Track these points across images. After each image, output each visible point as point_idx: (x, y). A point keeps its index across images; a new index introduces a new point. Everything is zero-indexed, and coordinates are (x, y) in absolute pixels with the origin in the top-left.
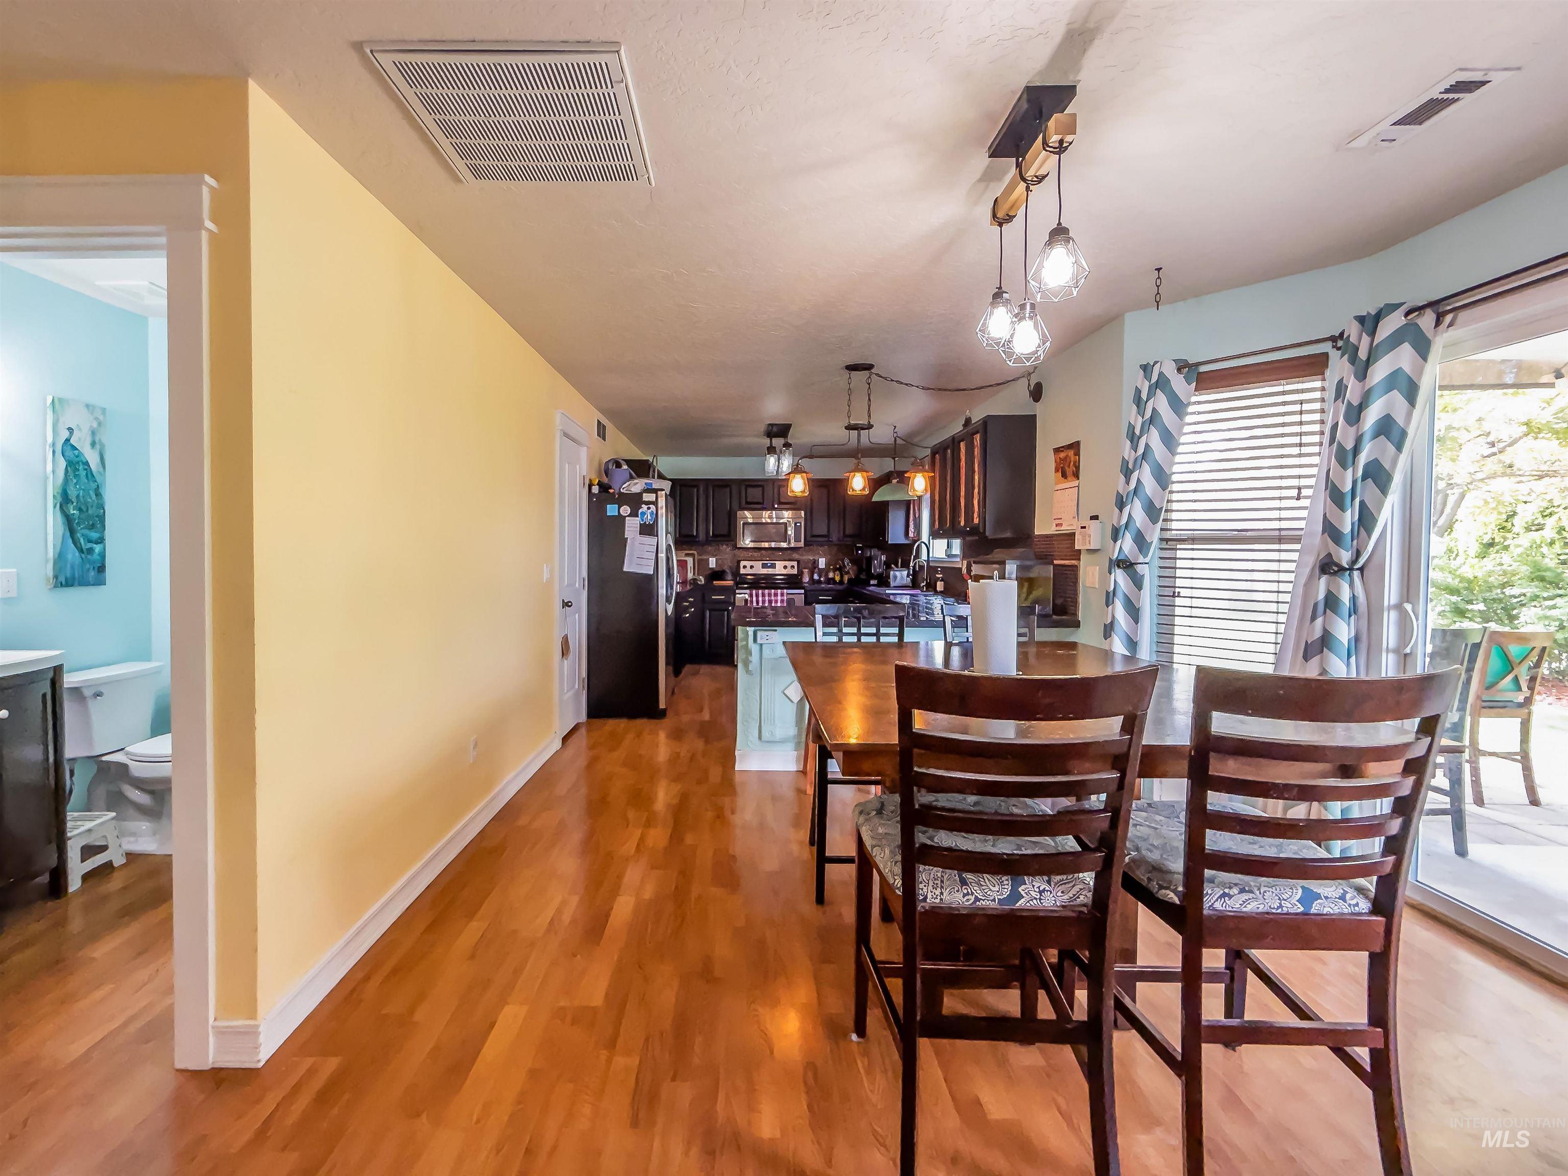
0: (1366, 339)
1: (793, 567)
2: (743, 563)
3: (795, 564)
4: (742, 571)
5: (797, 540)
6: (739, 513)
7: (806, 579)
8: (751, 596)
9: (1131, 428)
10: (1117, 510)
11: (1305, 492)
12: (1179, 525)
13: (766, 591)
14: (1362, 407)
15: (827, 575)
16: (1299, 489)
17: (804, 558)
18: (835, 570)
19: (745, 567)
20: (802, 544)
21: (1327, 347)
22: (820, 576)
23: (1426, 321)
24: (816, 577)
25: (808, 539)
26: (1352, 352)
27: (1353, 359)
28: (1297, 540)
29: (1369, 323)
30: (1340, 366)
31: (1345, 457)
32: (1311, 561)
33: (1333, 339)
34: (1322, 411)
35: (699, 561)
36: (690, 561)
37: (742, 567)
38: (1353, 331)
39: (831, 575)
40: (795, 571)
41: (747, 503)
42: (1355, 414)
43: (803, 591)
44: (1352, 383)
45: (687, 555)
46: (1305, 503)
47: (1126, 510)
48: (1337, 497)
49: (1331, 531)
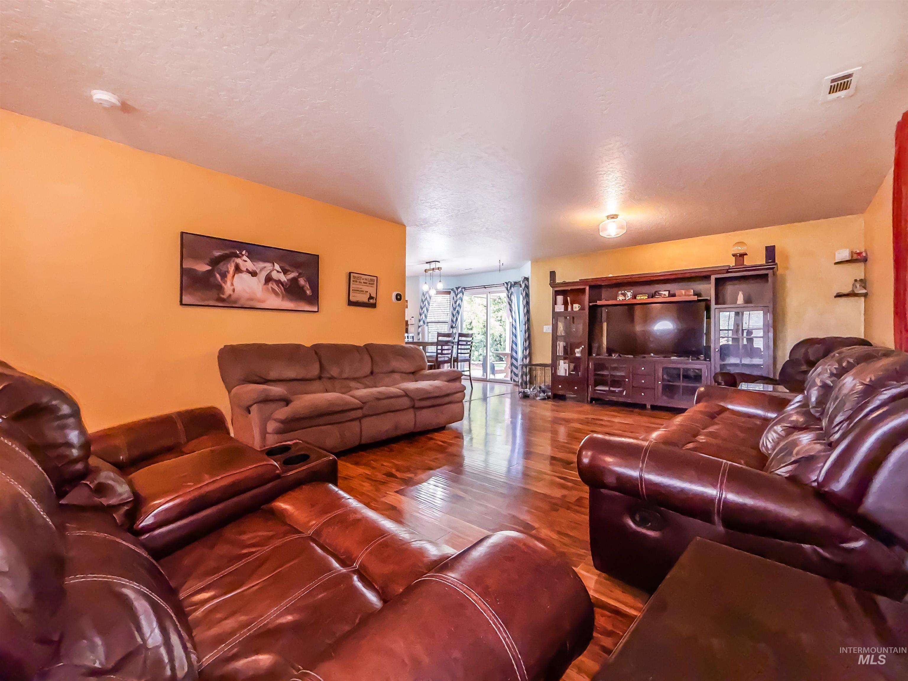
0: (457, 291)
9: (422, 300)
10: (420, 316)
11: (448, 314)
12: (428, 320)
14: (457, 301)
16: (447, 314)
21: (450, 290)
23: (463, 290)
26: (455, 292)
27: (455, 294)
28: (447, 323)
29: (457, 288)
30: (452, 294)
31: (454, 309)
32: (450, 326)
33: (452, 289)
34: (450, 301)
38: (455, 289)
42: (456, 302)
44: (455, 297)
46: (449, 316)
47: (422, 316)
48: (453, 316)
49: (452, 321)
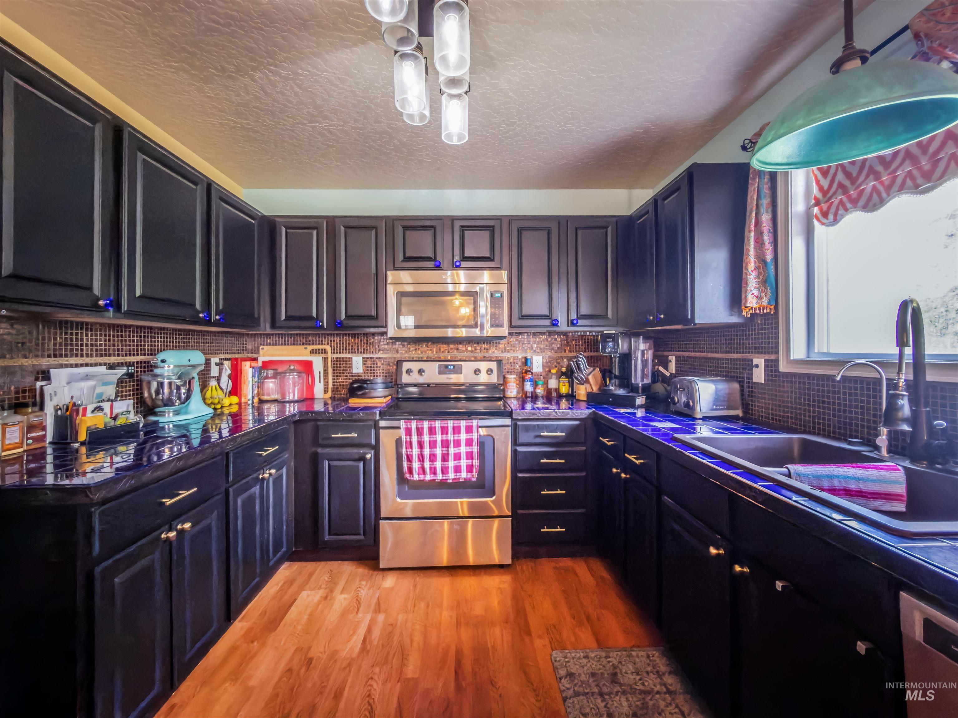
1: (490, 371)
2: (406, 366)
3: (493, 365)
4: (406, 379)
5: (496, 324)
6: (391, 276)
7: (512, 391)
8: (408, 432)
13: (438, 424)
15: (546, 383)
17: (508, 355)
18: (561, 374)
19: (409, 371)
20: (504, 331)
22: (535, 385)
24: (528, 387)
25: (516, 322)
35: (336, 362)
36: (317, 362)
37: (404, 370)
39: (553, 383)
40: (494, 379)
41: (407, 259)
43: (508, 421)
45: (313, 352)
